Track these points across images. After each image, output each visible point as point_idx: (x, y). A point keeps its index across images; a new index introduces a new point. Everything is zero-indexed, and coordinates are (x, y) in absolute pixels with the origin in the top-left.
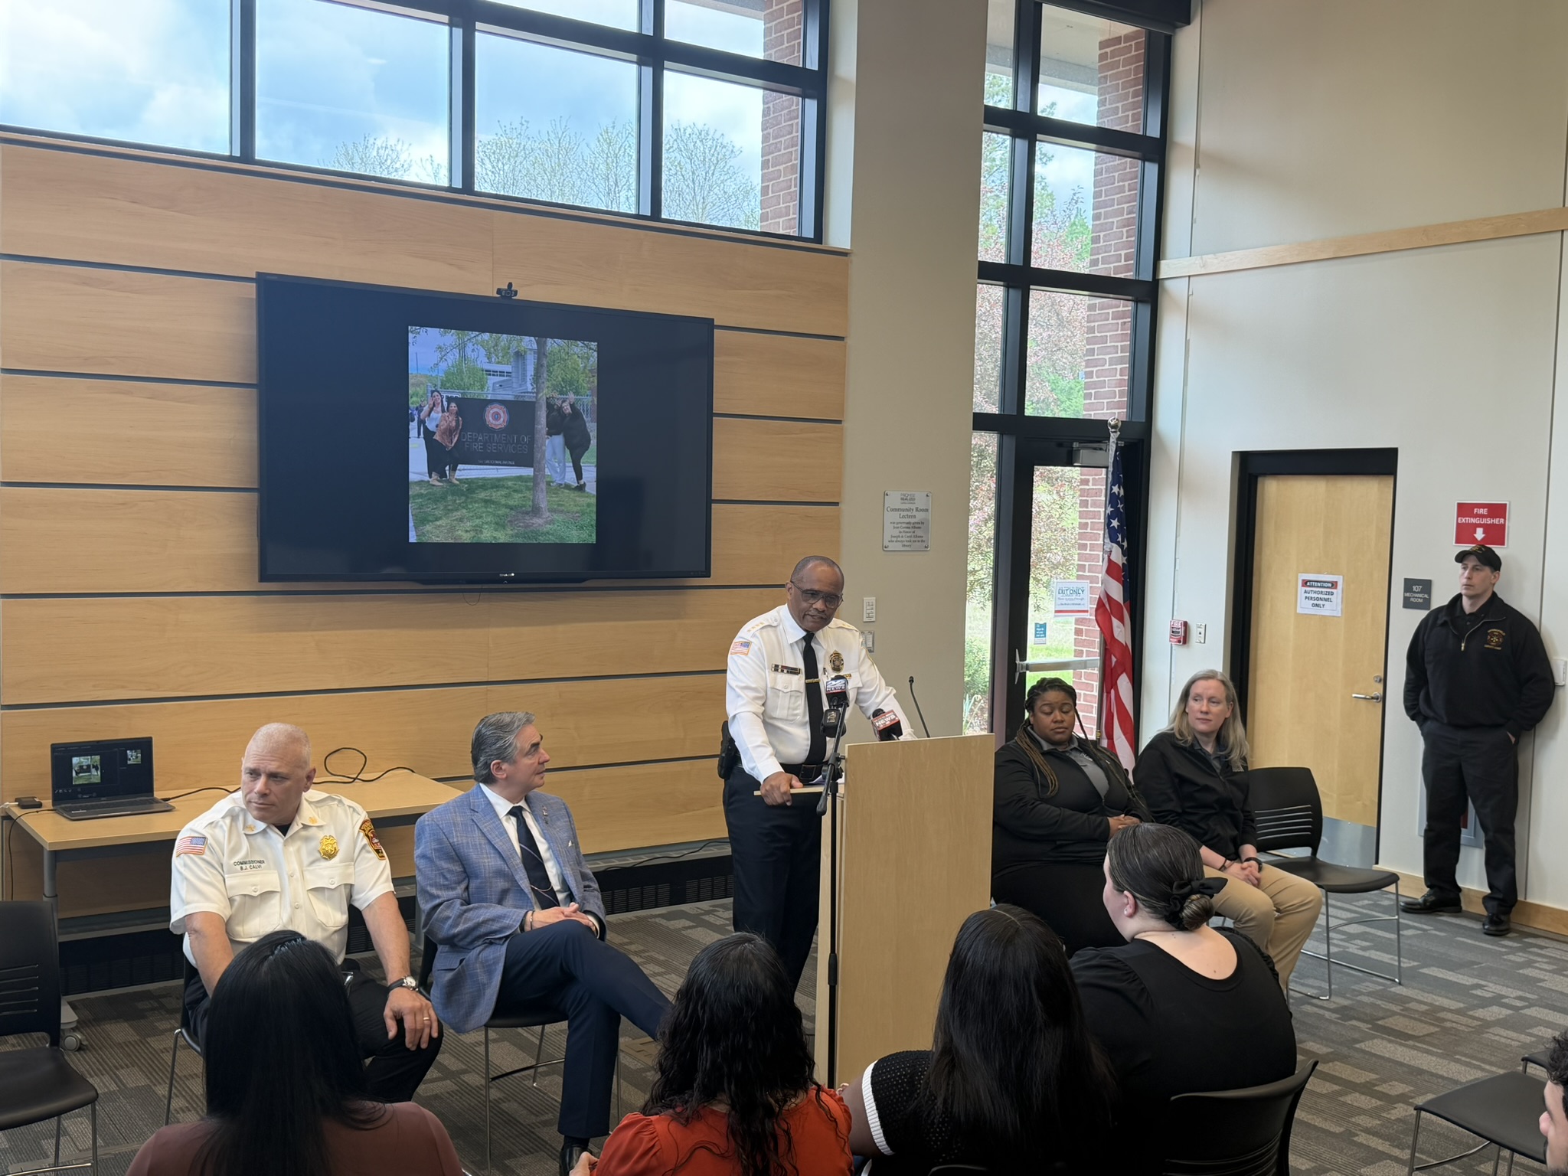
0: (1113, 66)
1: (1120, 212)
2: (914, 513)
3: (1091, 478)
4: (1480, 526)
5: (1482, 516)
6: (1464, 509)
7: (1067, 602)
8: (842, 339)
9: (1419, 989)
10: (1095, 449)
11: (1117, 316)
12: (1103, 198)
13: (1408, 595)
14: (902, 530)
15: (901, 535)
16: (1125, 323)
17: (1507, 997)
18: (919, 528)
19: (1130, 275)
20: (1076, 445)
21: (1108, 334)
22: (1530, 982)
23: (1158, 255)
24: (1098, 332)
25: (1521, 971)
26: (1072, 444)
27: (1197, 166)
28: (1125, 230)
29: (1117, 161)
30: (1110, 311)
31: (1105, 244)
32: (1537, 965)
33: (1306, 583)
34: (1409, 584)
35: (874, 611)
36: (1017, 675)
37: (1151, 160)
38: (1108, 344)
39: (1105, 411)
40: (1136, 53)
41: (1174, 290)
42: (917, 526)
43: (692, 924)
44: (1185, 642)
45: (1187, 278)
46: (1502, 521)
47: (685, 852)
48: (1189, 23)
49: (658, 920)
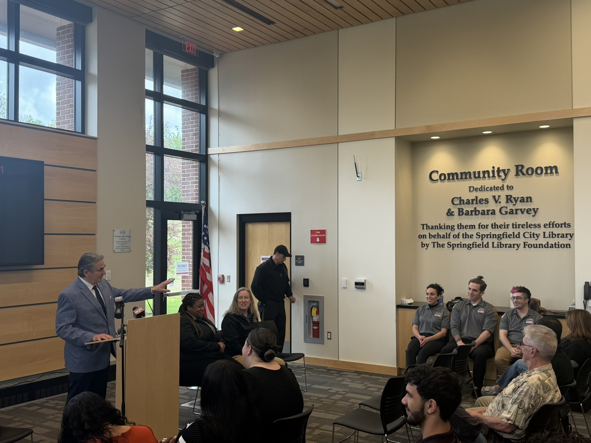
0: (187, 79)
1: (192, 130)
2: (125, 238)
3: (186, 225)
4: (318, 237)
5: (318, 234)
6: (313, 232)
7: (181, 270)
8: (95, 171)
9: (313, 393)
10: (189, 214)
11: (193, 167)
12: (186, 125)
13: (296, 261)
14: (120, 244)
15: (120, 246)
16: (196, 169)
17: (340, 391)
18: (127, 243)
19: (197, 152)
21: (190, 173)
22: (345, 386)
23: (207, 145)
24: (186, 172)
25: (342, 383)
26: (181, 212)
27: (219, 116)
28: (194, 137)
29: (190, 112)
30: (191, 165)
31: (187, 141)
32: (346, 380)
33: (263, 259)
34: (297, 257)
35: (110, 276)
36: (164, 297)
37: (203, 113)
38: (190, 177)
39: (190, 201)
40: (195, 76)
41: (214, 158)
42: (126, 242)
43: (40, 407)
44: (223, 282)
45: (218, 155)
46: (325, 235)
47: (34, 379)
48: (213, 67)
49: (24, 408)
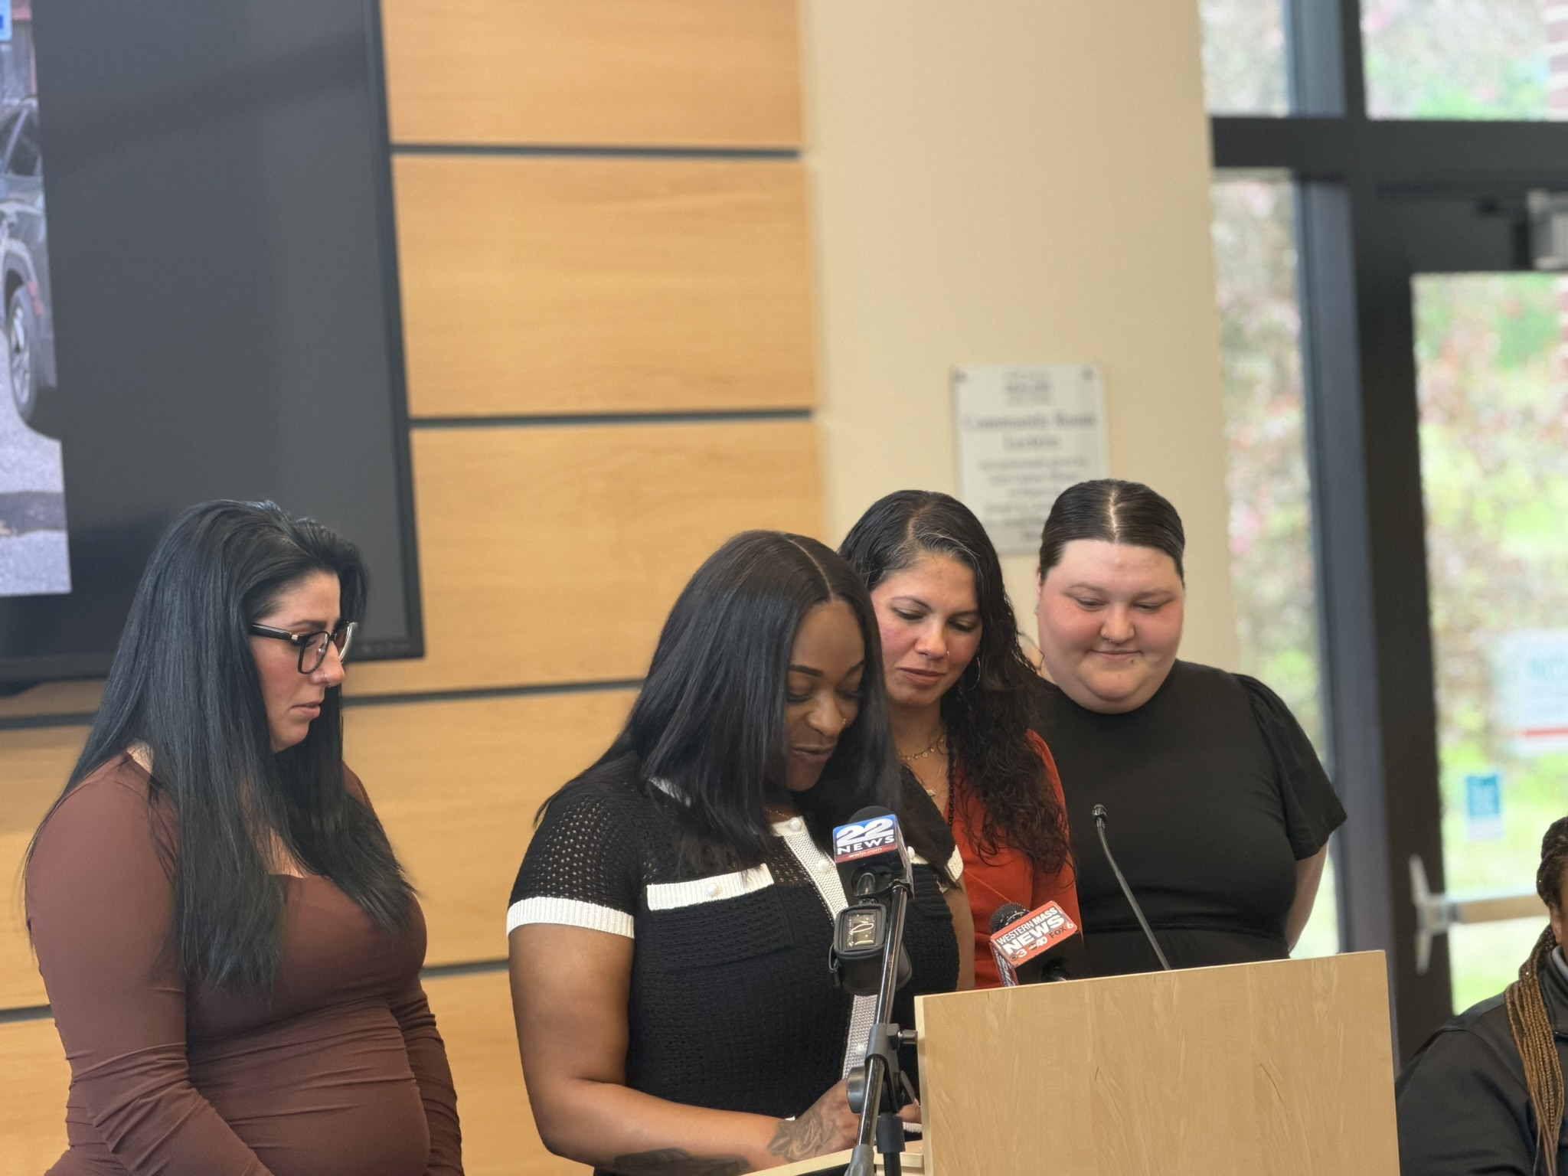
2: (1052, 431)
7: (1557, 702)
20: (1537, 201)
26: (1523, 198)
36: (1424, 940)
42: (1063, 470)
